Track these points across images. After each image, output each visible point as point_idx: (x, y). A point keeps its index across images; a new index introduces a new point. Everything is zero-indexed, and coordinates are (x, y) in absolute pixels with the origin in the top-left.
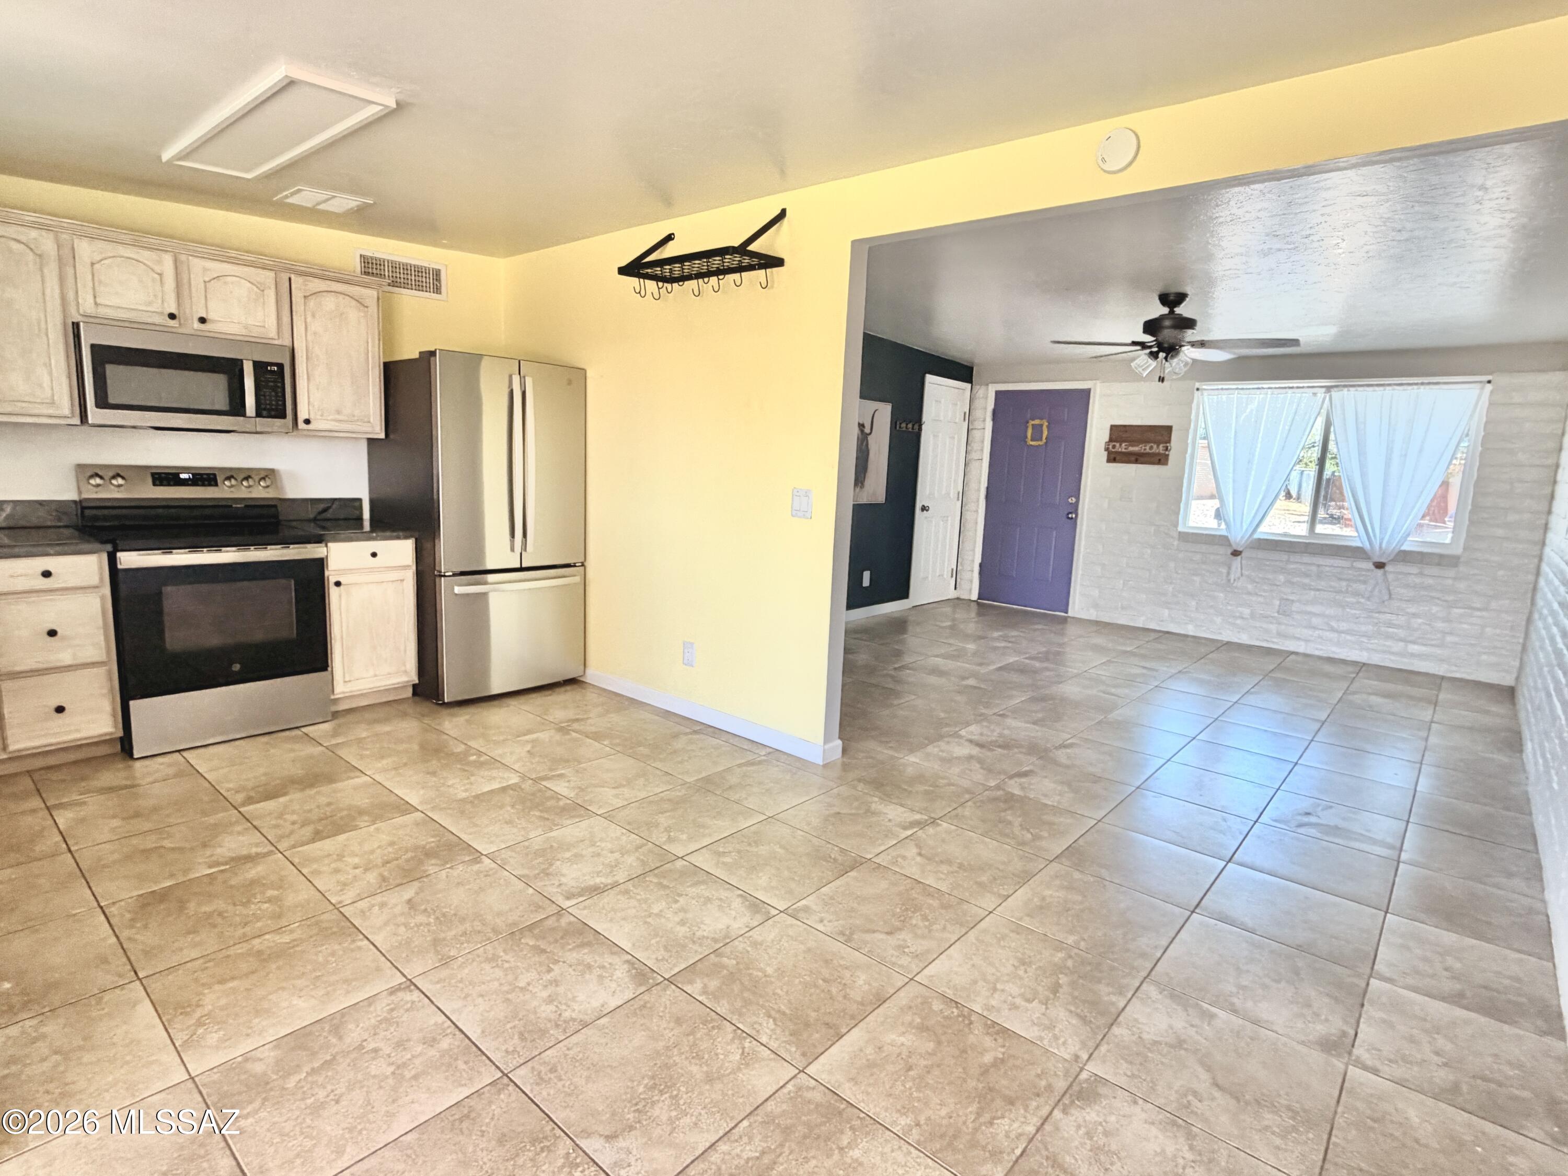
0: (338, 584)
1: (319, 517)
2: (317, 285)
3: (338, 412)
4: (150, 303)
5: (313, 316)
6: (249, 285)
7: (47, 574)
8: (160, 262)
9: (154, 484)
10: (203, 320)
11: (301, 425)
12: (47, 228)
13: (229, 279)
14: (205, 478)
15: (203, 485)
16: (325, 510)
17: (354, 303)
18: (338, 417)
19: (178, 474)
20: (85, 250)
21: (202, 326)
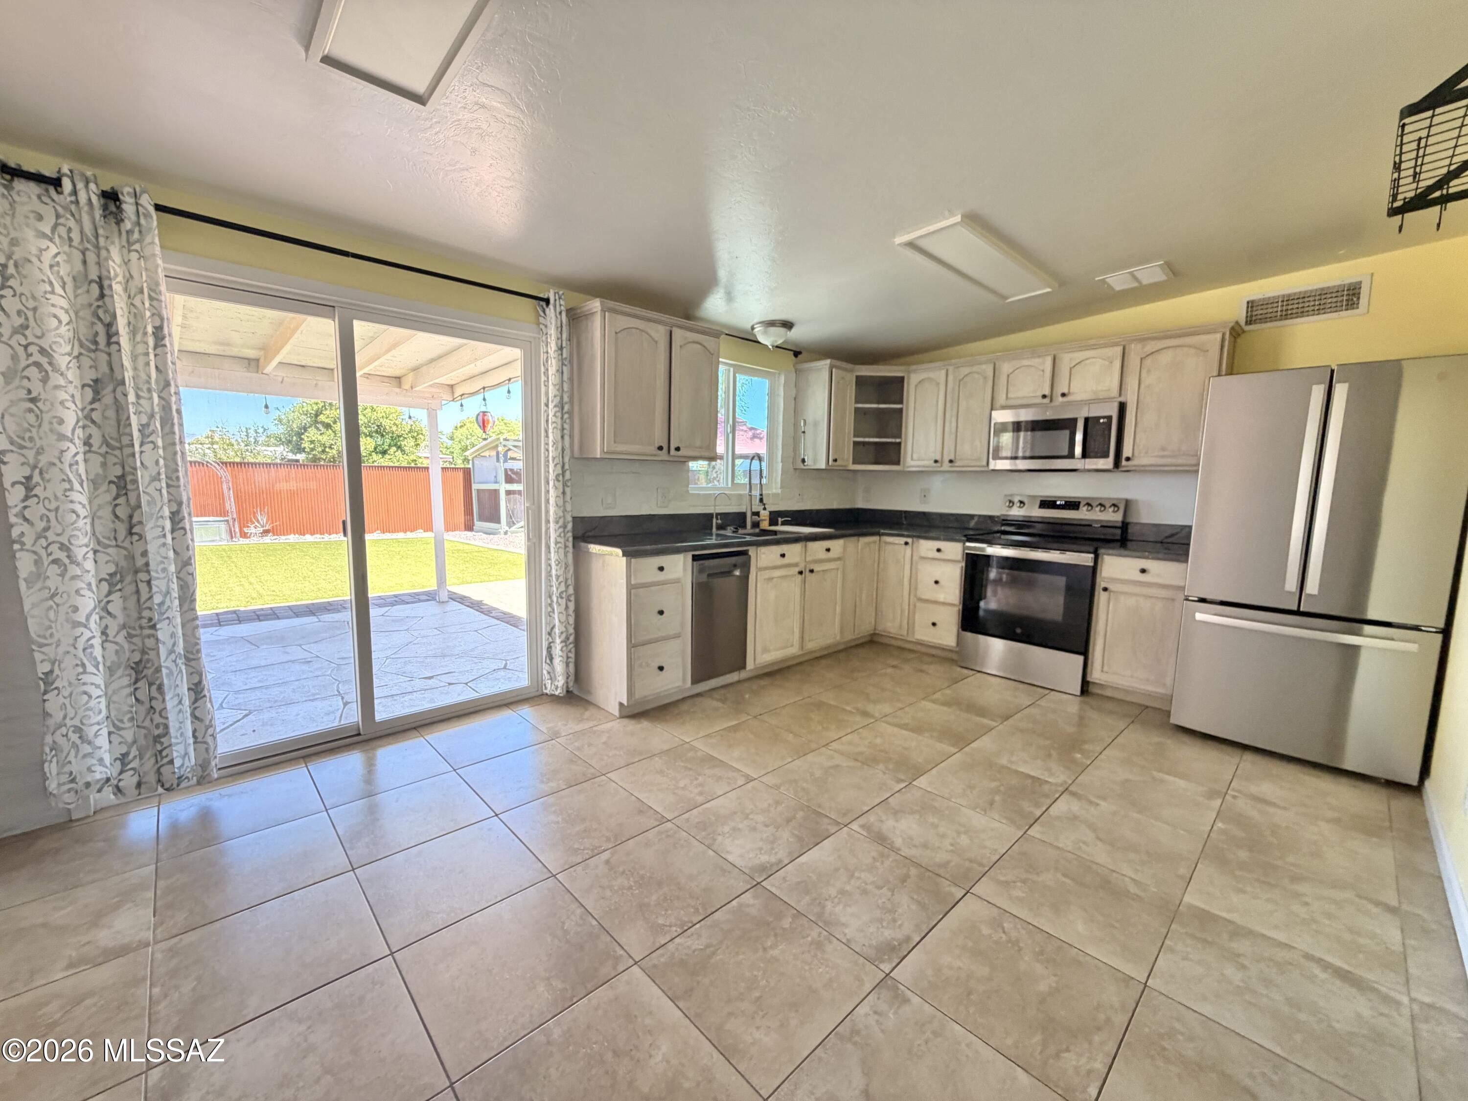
0: (1105, 589)
1: (1166, 540)
2: (1151, 346)
3: (1163, 449)
4: (1035, 391)
5: (1149, 372)
6: (1100, 361)
7: (939, 550)
8: (1043, 363)
9: (1040, 507)
10: (1063, 395)
11: (1124, 463)
12: (988, 362)
13: (1088, 362)
14: (1072, 505)
15: (1069, 509)
16: (1172, 535)
17: (1193, 351)
18: (1162, 454)
19: (1055, 502)
20: (1006, 369)
21: (1065, 399)
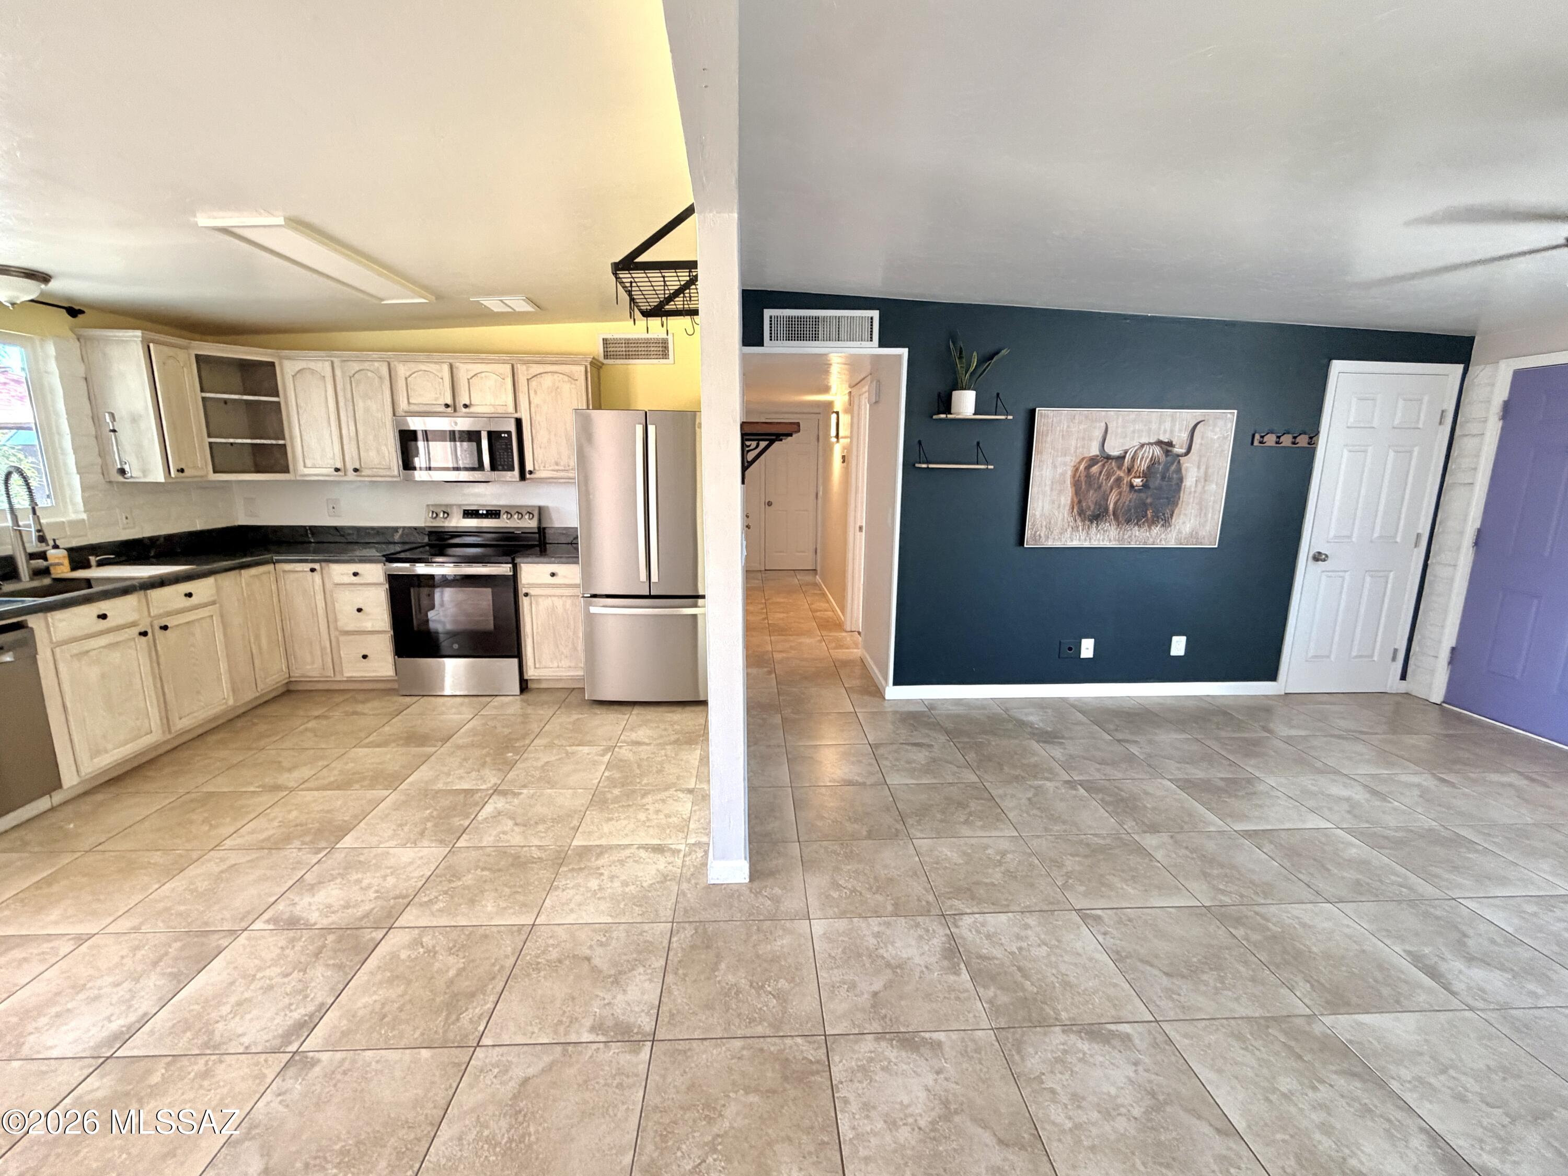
0: (526, 595)
2: (536, 369)
4: (436, 399)
5: (536, 392)
6: (494, 376)
8: (441, 371)
9: (464, 517)
10: (466, 406)
11: (528, 476)
12: (381, 360)
13: (483, 375)
14: (493, 514)
15: (492, 518)
17: (566, 378)
18: (557, 468)
19: (478, 511)
20: (402, 370)
21: (467, 410)
